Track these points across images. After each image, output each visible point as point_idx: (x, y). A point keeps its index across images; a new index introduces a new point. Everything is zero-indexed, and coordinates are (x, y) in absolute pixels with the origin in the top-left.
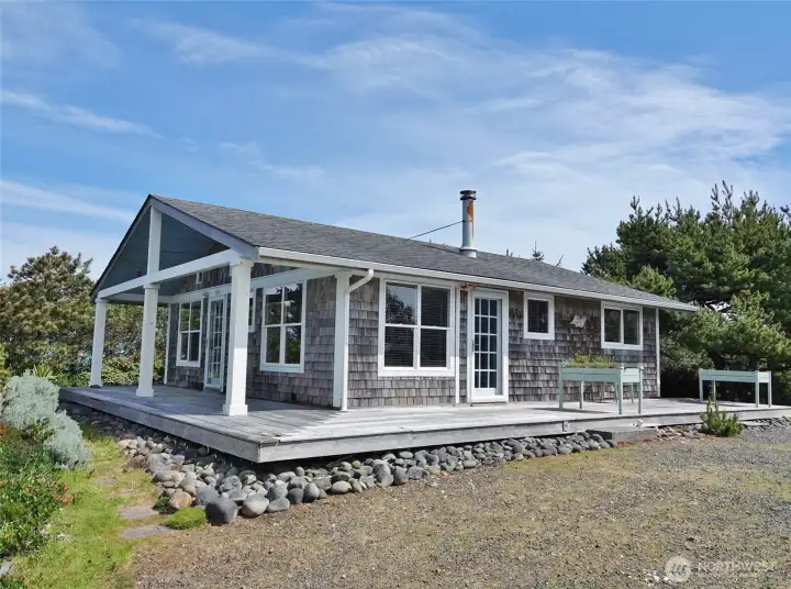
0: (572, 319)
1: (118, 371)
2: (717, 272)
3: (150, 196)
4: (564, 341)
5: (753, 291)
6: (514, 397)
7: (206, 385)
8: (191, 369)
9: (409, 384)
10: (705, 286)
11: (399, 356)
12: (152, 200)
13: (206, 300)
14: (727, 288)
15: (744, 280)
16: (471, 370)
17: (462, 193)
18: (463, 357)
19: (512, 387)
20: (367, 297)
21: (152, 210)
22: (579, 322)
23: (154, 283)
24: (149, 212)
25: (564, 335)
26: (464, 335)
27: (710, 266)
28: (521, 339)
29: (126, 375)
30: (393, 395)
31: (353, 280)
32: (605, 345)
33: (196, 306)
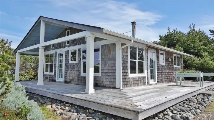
0: (169, 59)
1: (21, 76)
2: (194, 47)
3: (41, 17)
4: (167, 65)
5: (204, 51)
6: (158, 82)
7: (57, 80)
8: (50, 75)
9: (136, 79)
10: (191, 50)
11: (133, 70)
12: (41, 18)
13: (56, 54)
14: (197, 51)
15: (201, 49)
16: (149, 74)
17: (132, 22)
18: (148, 70)
19: (158, 79)
20: (125, 50)
21: (41, 21)
22: (170, 60)
23: (43, 46)
24: (40, 22)
25: (167, 64)
26: (147, 63)
27: (192, 45)
28: (159, 64)
29: (23, 77)
30: (132, 83)
31: (122, 44)
32: (175, 66)
33: (52, 56)
